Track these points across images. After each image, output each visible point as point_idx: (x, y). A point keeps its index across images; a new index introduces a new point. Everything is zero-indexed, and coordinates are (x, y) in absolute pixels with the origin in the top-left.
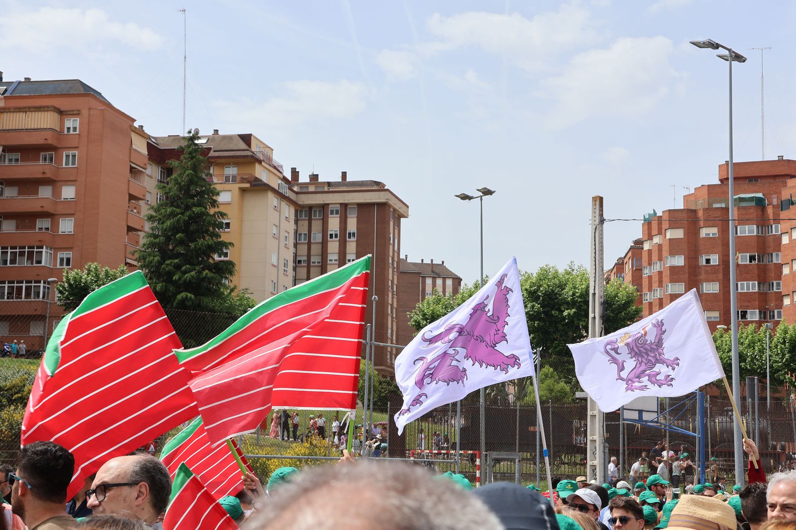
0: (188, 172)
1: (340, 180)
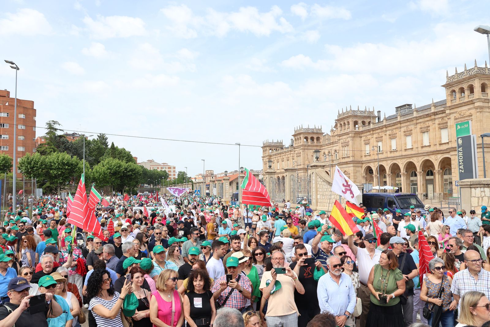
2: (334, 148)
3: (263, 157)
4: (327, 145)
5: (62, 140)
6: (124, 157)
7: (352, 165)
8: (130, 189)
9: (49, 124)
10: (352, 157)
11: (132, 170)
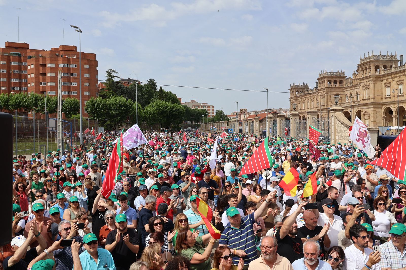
2: (356, 90)
3: (290, 98)
4: (349, 87)
5: (119, 85)
6: (169, 99)
7: (372, 107)
8: (175, 126)
9: (108, 72)
10: (372, 99)
11: (176, 110)
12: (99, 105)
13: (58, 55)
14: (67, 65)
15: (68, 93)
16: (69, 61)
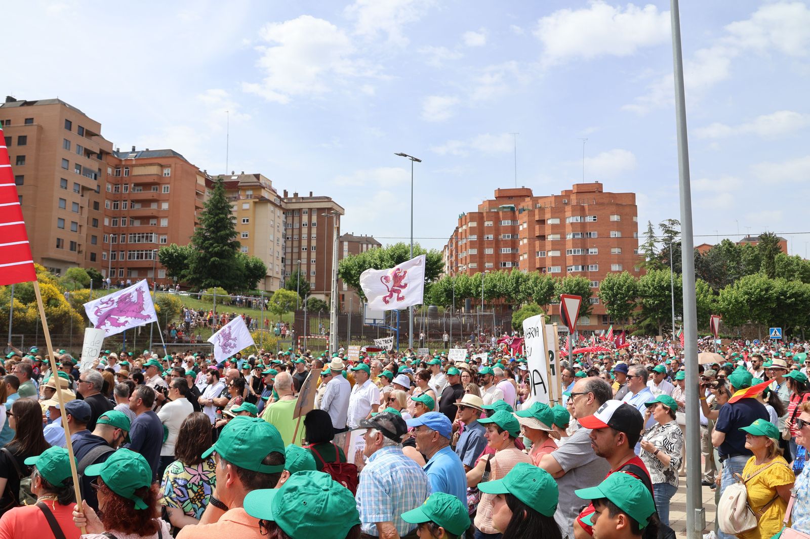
0: (217, 197)
1: (309, 196)
12: (620, 287)
13: (566, 202)
14: (579, 218)
15: (583, 268)
16: (582, 212)
